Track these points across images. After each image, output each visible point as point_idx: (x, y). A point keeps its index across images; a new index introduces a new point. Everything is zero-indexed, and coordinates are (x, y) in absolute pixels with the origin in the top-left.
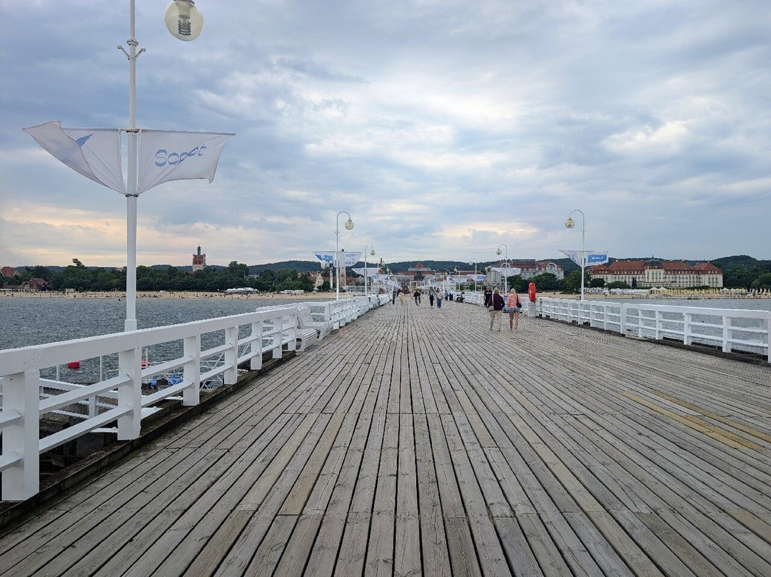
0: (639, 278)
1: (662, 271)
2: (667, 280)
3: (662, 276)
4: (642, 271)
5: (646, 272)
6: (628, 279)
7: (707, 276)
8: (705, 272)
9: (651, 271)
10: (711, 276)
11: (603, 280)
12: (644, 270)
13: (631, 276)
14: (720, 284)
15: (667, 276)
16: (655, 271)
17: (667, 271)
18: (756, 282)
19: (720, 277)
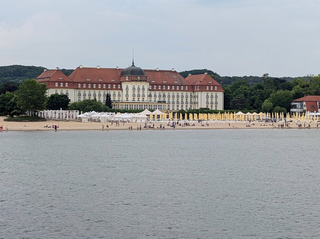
0: (114, 96)
1: (147, 85)
2: (153, 99)
3: (146, 93)
4: (118, 85)
5: (124, 85)
6: (100, 96)
7: (204, 94)
8: (203, 88)
9: (131, 85)
10: (210, 94)
11: (66, 96)
12: (120, 84)
13: (102, 92)
14: (220, 107)
15: (153, 93)
16: (137, 85)
17: (152, 85)
18: (267, 103)
19: (220, 96)
